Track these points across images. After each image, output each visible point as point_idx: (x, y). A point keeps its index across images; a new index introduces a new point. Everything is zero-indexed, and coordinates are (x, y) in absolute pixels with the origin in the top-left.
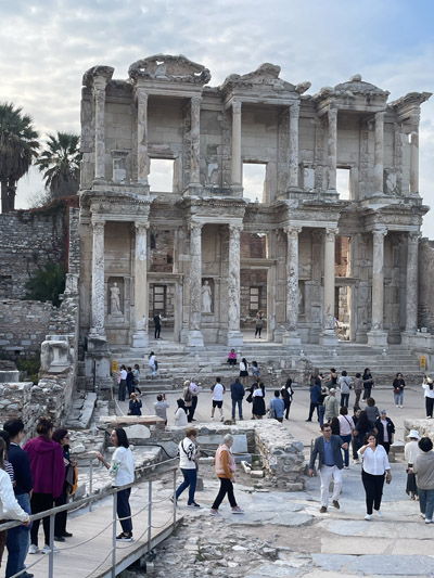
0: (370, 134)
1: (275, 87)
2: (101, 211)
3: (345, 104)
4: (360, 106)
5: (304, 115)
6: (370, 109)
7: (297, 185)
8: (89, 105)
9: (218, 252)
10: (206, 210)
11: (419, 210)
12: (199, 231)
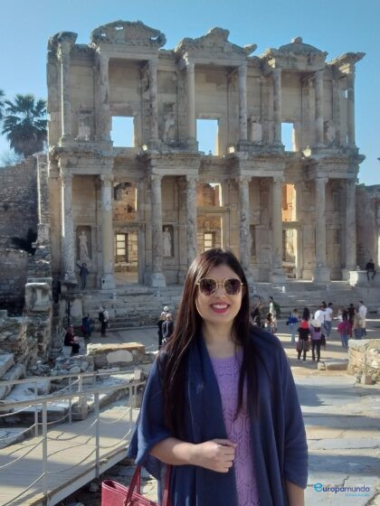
1: (225, 50)
2: (69, 165)
3: (288, 64)
4: (302, 66)
5: (251, 74)
6: (310, 68)
7: (246, 138)
8: (54, 68)
9: (176, 201)
10: (164, 163)
11: (356, 159)
12: (159, 182)
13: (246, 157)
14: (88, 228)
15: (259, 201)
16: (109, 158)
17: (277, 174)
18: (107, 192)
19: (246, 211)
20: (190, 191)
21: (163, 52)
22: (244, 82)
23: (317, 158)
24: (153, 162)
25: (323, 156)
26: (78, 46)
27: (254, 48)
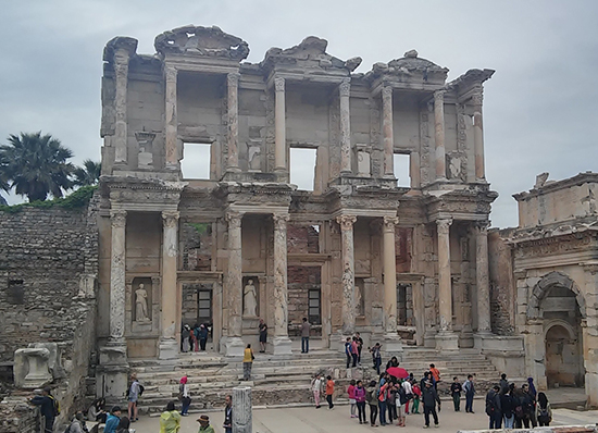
0: (430, 115)
1: (322, 64)
2: (122, 200)
3: (400, 81)
4: (417, 85)
6: (427, 87)
7: (349, 169)
8: (111, 83)
9: (263, 247)
10: (246, 198)
11: (486, 196)
12: (238, 222)
13: (350, 192)
14: (148, 281)
15: (368, 249)
16: (175, 191)
17: (388, 214)
18: (170, 234)
19: (349, 258)
20: (277, 233)
21: (248, 67)
22: (345, 104)
23: (438, 194)
24: (231, 197)
25: (446, 192)
26: (140, 57)
27: (357, 62)
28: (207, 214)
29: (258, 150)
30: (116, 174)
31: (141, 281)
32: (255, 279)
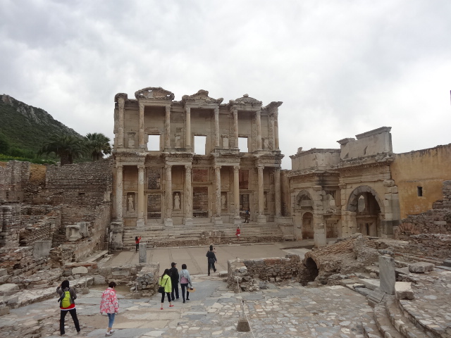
2: (121, 161)
3: (241, 108)
4: (248, 109)
5: (221, 112)
6: (253, 110)
7: (218, 145)
8: (118, 111)
10: (173, 159)
11: (279, 157)
12: (170, 169)
13: (218, 155)
14: (133, 194)
16: (143, 156)
17: (236, 164)
18: (141, 175)
19: (219, 184)
22: (217, 117)
23: (258, 156)
24: (167, 159)
25: (261, 155)
27: (221, 100)
28: (158, 165)
29: (179, 138)
30: (119, 151)
31: (130, 194)
32: (179, 193)
